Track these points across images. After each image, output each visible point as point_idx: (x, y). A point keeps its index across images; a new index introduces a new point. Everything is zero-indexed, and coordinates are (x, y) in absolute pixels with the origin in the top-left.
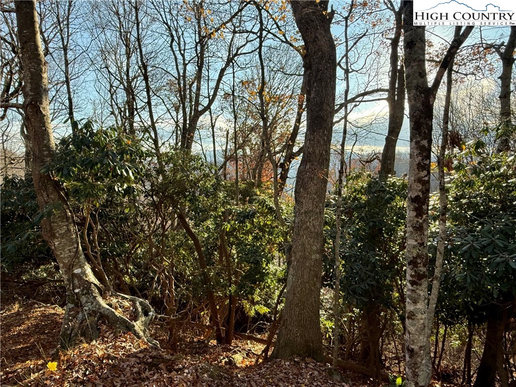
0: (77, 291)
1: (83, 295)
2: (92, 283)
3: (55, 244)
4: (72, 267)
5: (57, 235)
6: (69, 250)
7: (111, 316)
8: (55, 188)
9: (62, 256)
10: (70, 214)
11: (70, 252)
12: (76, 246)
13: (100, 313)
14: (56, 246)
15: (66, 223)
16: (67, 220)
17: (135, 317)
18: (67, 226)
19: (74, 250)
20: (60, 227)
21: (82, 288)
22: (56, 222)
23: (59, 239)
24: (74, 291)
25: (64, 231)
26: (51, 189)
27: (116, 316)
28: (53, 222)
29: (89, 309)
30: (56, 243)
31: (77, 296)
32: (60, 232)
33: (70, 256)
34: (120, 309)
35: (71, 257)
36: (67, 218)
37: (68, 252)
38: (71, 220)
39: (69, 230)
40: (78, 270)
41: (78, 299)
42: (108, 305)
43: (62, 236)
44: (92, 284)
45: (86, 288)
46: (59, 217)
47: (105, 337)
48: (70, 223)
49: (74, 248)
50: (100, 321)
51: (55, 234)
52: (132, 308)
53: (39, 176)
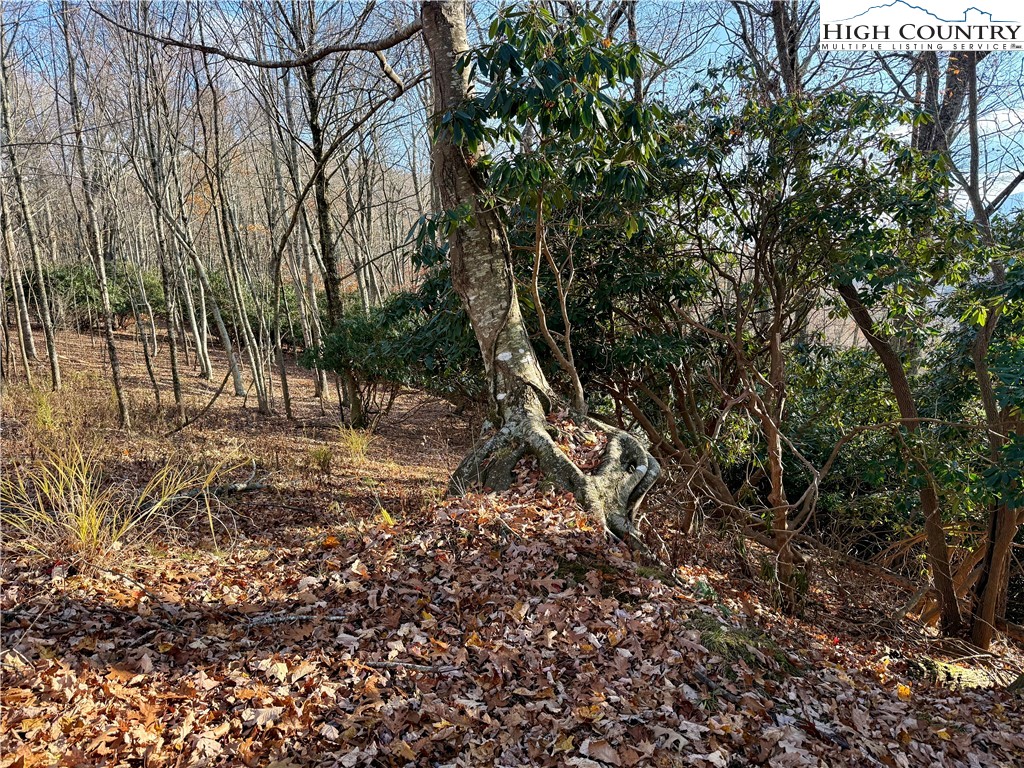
0: (501, 396)
1: (509, 405)
2: (529, 384)
3: (469, 300)
4: (496, 349)
5: (473, 280)
6: (492, 312)
7: (543, 454)
8: (470, 182)
9: (481, 324)
10: (498, 238)
11: (493, 317)
12: (505, 304)
13: (527, 443)
14: (471, 303)
15: (489, 257)
16: (491, 251)
17: (596, 468)
18: (490, 262)
19: (501, 312)
20: (478, 264)
21: (508, 392)
22: (472, 255)
23: (476, 290)
24: (495, 398)
25: (484, 274)
26: (463, 184)
27: (554, 455)
28: (468, 255)
29: (510, 433)
30: (472, 298)
31: (499, 407)
32: (479, 275)
33: (492, 324)
34: (573, 446)
35: (494, 327)
36: (492, 247)
37: (489, 316)
38: (499, 252)
39: (493, 271)
40: (505, 354)
41: (500, 413)
42: (549, 432)
43: (481, 282)
44: (529, 387)
45: (516, 392)
46: (477, 243)
47: (518, 492)
48: (498, 257)
49: (501, 308)
50: (523, 461)
51: (468, 279)
52: (597, 448)
53: (443, 159)
